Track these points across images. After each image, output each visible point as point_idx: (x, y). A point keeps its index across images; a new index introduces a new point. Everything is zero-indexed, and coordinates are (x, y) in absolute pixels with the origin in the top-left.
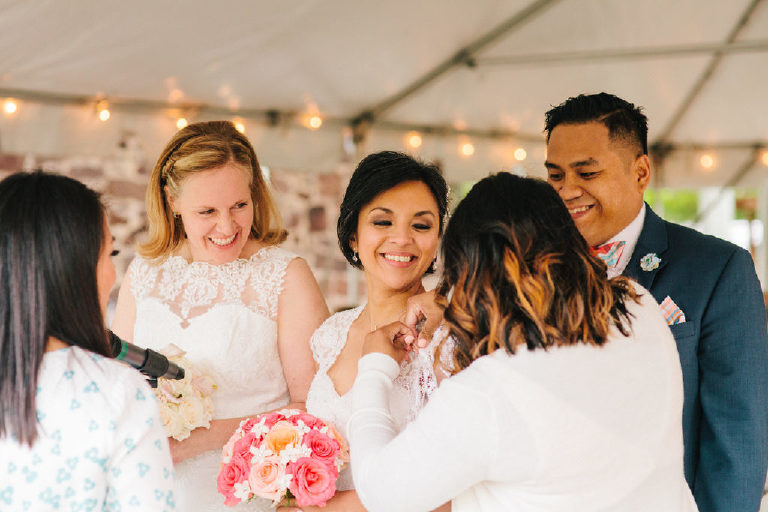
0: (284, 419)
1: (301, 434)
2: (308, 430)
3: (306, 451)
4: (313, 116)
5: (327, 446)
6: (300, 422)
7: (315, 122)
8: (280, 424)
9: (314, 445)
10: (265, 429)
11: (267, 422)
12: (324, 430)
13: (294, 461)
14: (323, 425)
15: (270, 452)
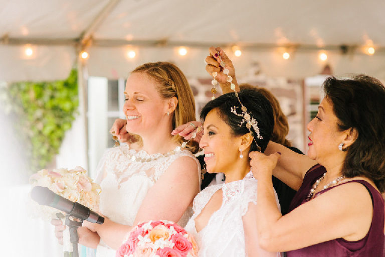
0: (163, 224)
1: (170, 234)
2: (175, 232)
3: (172, 245)
4: (370, 47)
5: (184, 245)
6: (172, 228)
7: (371, 51)
8: (160, 227)
9: (177, 243)
10: (151, 227)
11: (152, 224)
12: (186, 236)
13: (162, 247)
14: (186, 233)
15: (149, 240)
